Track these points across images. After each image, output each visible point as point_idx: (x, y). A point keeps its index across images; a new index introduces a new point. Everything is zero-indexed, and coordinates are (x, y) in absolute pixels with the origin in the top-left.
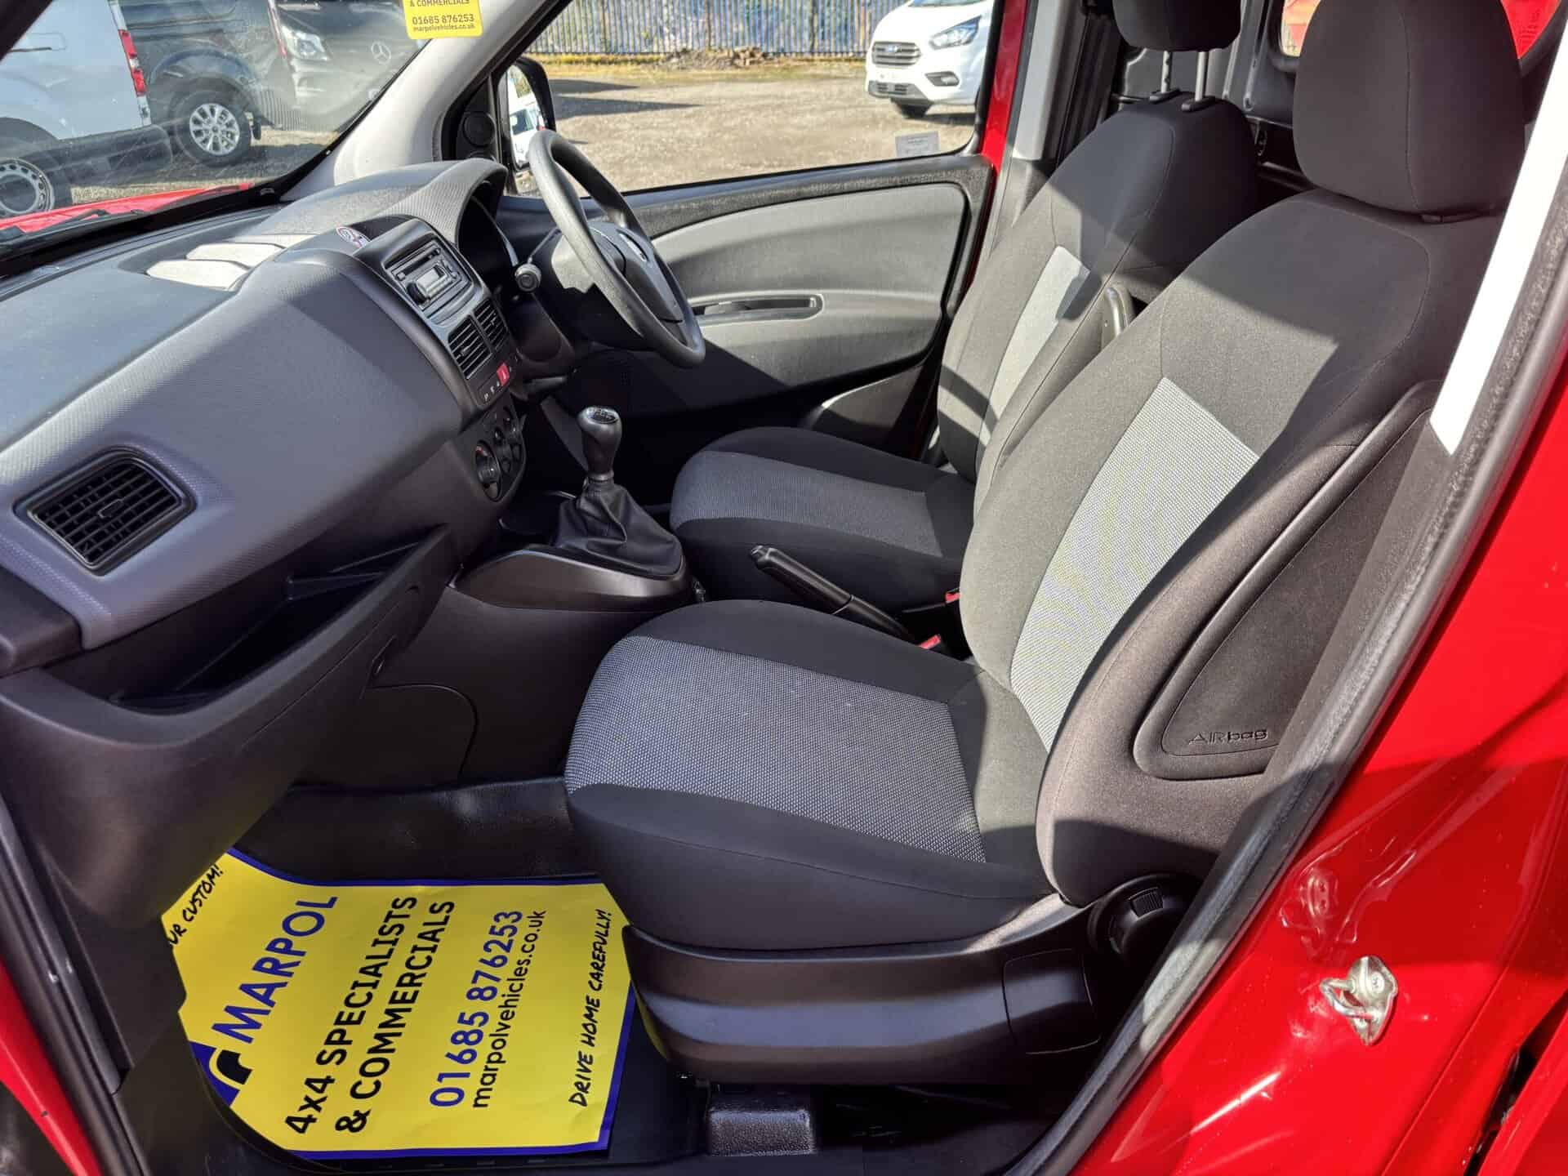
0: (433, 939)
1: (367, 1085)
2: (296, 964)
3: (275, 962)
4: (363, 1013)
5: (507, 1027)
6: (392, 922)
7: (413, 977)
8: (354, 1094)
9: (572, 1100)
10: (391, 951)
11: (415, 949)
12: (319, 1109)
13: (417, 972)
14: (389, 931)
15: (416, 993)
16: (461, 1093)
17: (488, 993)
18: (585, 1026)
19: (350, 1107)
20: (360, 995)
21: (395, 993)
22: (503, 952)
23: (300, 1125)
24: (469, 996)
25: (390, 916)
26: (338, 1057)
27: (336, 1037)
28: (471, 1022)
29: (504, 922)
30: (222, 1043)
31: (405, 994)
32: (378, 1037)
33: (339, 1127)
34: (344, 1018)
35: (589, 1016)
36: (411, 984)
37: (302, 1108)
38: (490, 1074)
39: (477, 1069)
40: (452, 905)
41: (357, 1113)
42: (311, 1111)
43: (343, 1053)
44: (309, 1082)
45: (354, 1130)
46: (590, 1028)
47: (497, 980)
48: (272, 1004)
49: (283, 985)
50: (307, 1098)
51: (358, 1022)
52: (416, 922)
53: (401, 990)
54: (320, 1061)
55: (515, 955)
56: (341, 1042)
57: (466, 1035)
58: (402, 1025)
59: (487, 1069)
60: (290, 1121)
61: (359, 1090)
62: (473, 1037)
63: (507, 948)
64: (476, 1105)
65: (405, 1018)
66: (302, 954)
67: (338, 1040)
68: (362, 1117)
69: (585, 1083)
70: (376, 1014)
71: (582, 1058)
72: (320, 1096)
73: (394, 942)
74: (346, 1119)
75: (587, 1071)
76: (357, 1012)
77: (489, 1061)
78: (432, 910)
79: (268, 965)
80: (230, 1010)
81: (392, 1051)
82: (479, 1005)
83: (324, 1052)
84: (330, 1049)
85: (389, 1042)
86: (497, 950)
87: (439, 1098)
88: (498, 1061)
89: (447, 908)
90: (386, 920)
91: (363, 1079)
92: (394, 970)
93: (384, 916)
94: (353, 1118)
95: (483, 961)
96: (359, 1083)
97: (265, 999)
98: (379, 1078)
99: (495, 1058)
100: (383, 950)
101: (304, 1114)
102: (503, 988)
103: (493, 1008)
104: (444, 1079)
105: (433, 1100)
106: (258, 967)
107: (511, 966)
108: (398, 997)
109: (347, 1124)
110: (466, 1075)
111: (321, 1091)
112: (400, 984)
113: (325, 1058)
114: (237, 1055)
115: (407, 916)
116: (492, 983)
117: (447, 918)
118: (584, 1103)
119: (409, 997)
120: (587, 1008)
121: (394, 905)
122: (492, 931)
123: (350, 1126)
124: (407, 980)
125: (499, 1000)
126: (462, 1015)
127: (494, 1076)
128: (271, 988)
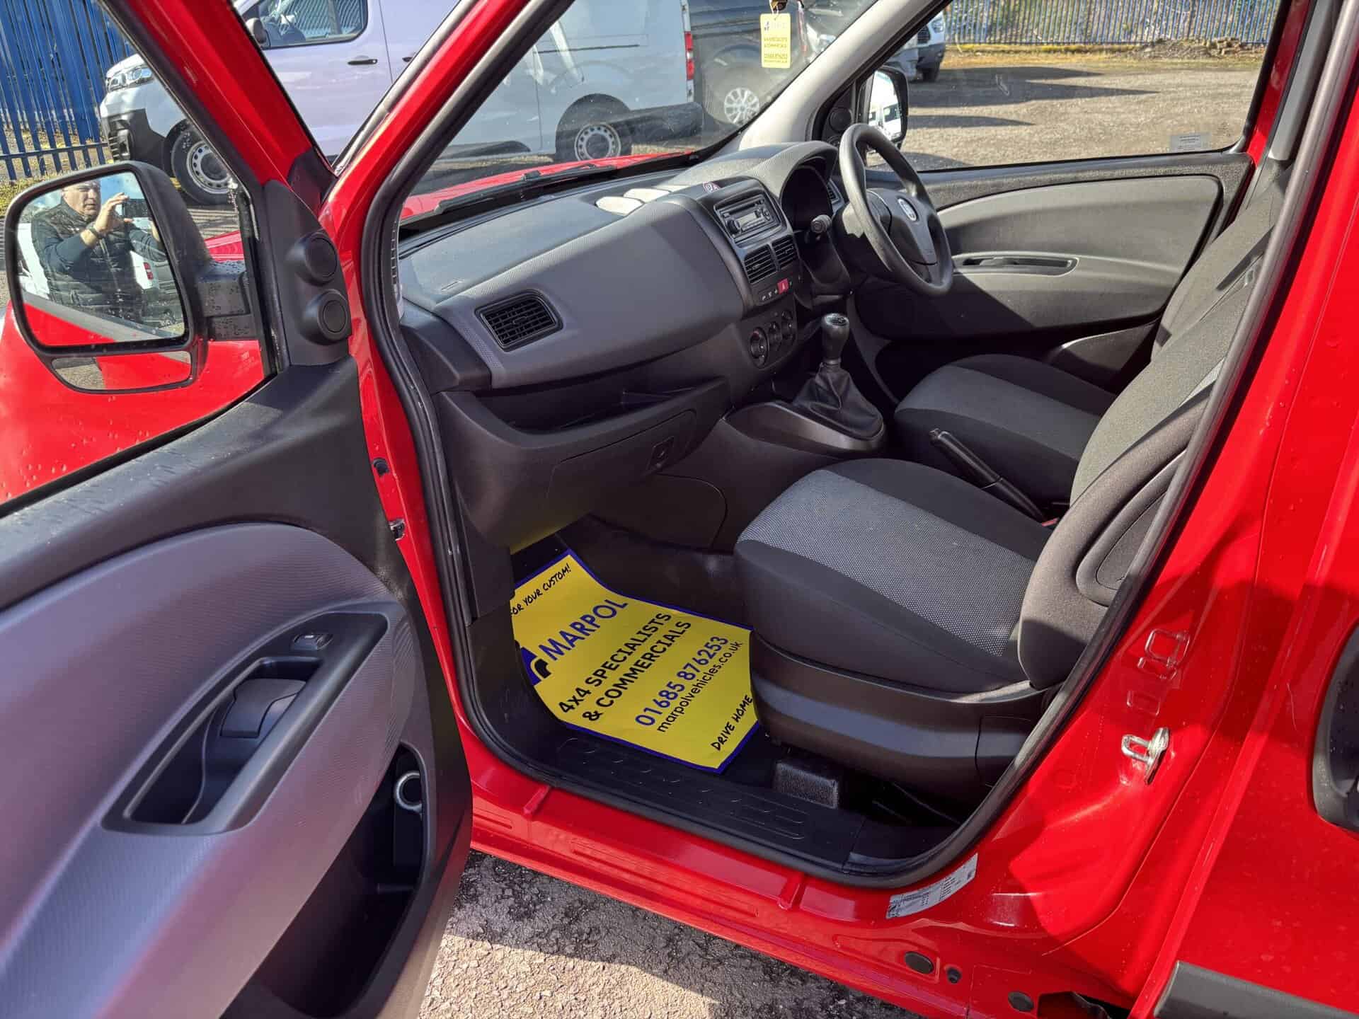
0: (671, 640)
1: (606, 701)
2: (594, 631)
3: (583, 626)
4: (618, 666)
5: (692, 696)
6: (653, 625)
7: (652, 656)
8: (598, 702)
9: (713, 745)
10: (645, 639)
11: (659, 642)
12: (578, 704)
13: (655, 654)
14: (649, 629)
15: (650, 664)
16: (653, 721)
17: (690, 676)
18: (738, 710)
19: (594, 708)
20: (620, 656)
21: (639, 661)
22: (708, 658)
23: (566, 708)
24: (679, 675)
25: (653, 621)
26: (597, 683)
27: (600, 673)
28: (674, 688)
29: (716, 642)
30: (541, 655)
31: (644, 663)
32: (621, 680)
33: (584, 716)
34: (608, 665)
35: (742, 706)
36: (649, 659)
37: (570, 701)
38: (673, 717)
39: (667, 712)
40: (689, 625)
41: (596, 712)
42: (574, 704)
43: (600, 682)
44: (578, 690)
45: (591, 719)
46: (740, 712)
47: (698, 671)
48: (573, 646)
49: (583, 639)
50: (574, 697)
51: (614, 669)
52: (665, 628)
53: (643, 660)
54: (587, 682)
55: (715, 661)
56: (601, 676)
57: (668, 693)
58: (636, 678)
59: (672, 713)
60: (561, 704)
61: (601, 702)
62: (672, 696)
63: (711, 657)
64: (659, 729)
65: (639, 675)
66: (598, 627)
67: (600, 675)
68: (598, 715)
69: (724, 739)
70: (625, 668)
71: (728, 726)
72: (580, 698)
73: (649, 635)
74: (589, 713)
75: (728, 733)
76: (615, 664)
77: (675, 711)
78: (677, 625)
79: (578, 626)
80: (551, 641)
81: (626, 689)
82: (682, 681)
83: (590, 678)
84: (595, 678)
85: (626, 684)
86: (704, 656)
87: (641, 719)
88: (680, 712)
89: (686, 626)
90: (650, 623)
91: (604, 696)
92: (644, 649)
93: (650, 620)
94: (593, 714)
95: (694, 659)
96: (603, 699)
97: (571, 642)
98: (614, 699)
99: (679, 710)
100: (642, 637)
101: (570, 704)
102: (699, 676)
103: (689, 685)
104: (648, 712)
105: (637, 719)
106: (573, 625)
107: (710, 666)
108: (640, 664)
109: (588, 715)
110: (660, 713)
111: (583, 696)
112: (643, 657)
113: (590, 681)
114: (546, 664)
115: (662, 624)
116: (695, 672)
117: (684, 631)
118: (719, 748)
119: (645, 665)
120: (744, 702)
121: (657, 617)
122: (706, 646)
123: (590, 717)
124: (648, 656)
125: (695, 682)
126: (671, 683)
127: (675, 718)
128: (575, 638)
